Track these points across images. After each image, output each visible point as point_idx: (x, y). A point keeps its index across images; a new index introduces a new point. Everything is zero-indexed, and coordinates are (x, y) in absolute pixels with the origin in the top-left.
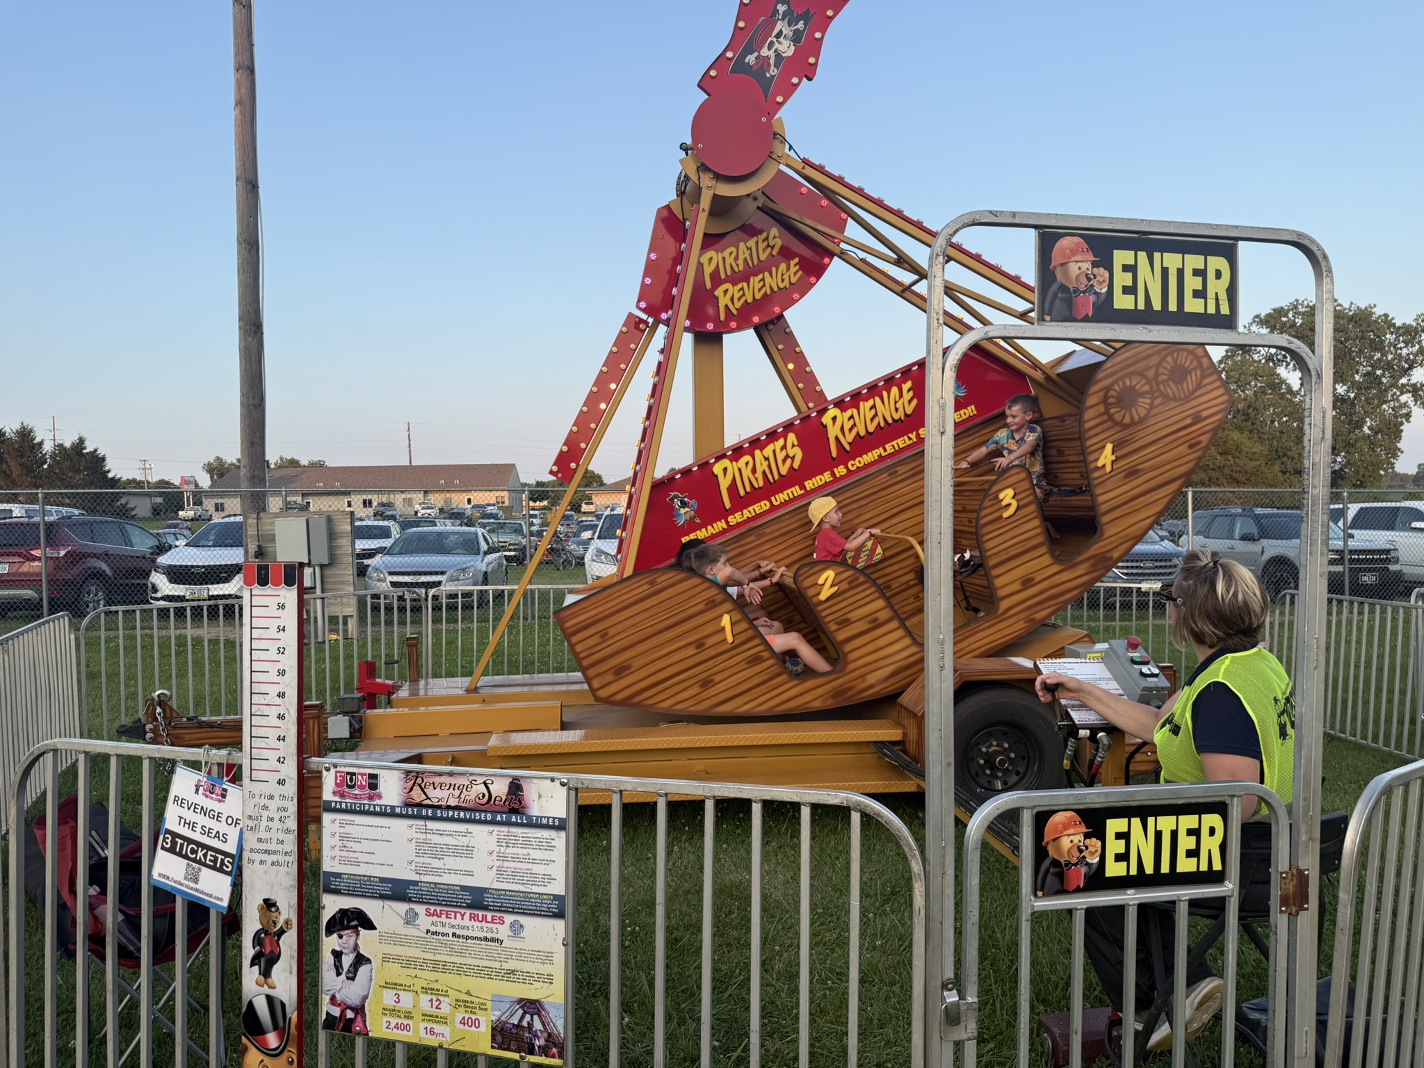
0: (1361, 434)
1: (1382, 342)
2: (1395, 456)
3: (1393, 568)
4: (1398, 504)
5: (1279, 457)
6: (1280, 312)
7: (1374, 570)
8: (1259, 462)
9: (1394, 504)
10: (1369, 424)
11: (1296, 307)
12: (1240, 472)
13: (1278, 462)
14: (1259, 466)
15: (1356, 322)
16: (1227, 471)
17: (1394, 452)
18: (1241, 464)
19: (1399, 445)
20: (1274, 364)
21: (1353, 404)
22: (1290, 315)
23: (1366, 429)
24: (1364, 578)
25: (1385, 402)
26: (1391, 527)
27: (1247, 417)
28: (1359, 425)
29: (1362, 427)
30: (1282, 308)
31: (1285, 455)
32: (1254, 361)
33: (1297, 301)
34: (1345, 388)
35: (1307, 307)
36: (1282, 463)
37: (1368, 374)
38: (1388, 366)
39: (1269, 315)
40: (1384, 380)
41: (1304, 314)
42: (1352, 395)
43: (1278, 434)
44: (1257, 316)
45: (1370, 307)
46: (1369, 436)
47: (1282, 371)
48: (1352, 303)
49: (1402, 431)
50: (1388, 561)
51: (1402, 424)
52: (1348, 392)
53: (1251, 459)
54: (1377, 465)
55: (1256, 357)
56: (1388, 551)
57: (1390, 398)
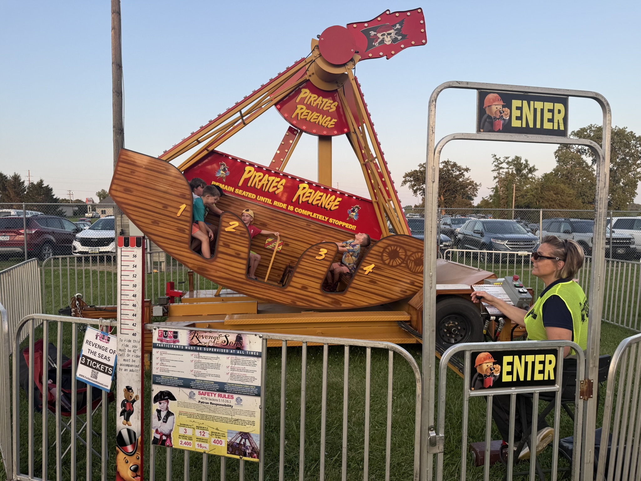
0: (619, 186)
1: (629, 144)
2: (634, 196)
3: (632, 246)
4: (635, 218)
5: (581, 196)
6: (583, 130)
7: (623, 247)
8: (572, 198)
9: (633, 218)
10: (622, 181)
11: (591, 128)
12: (564, 202)
13: (581, 198)
14: (572, 200)
15: (618, 135)
16: (558, 202)
17: (633, 194)
18: (564, 199)
19: (636, 191)
20: (580, 154)
21: (615, 172)
22: (588, 131)
23: (621, 183)
24: (619, 251)
25: (630, 171)
26: (631, 228)
27: (568, 178)
28: (618, 182)
29: (619, 182)
30: (585, 128)
31: (584, 195)
32: (571, 152)
33: (591, 125)
34: (612, 165)
35: (596, 127)
36: (583, 199)
37: (623, 158)
38: (632, 155)
39: (578, 131)
40: (630, 162)
41: (594, 131)
42: (615, 168)
43: (581, 185)
44: (573, 132)
45: (625, 128)
46: (622, 187)
47: (584, 157)
48: (616, 126)
49: (637, 185)
50: (630, 243)
51: (637, 181)
52: (613, 167)
53: (569, 197)
54: (626, 200)
55: (572, 150)
56: (630, 239)
57: (632, 170)
